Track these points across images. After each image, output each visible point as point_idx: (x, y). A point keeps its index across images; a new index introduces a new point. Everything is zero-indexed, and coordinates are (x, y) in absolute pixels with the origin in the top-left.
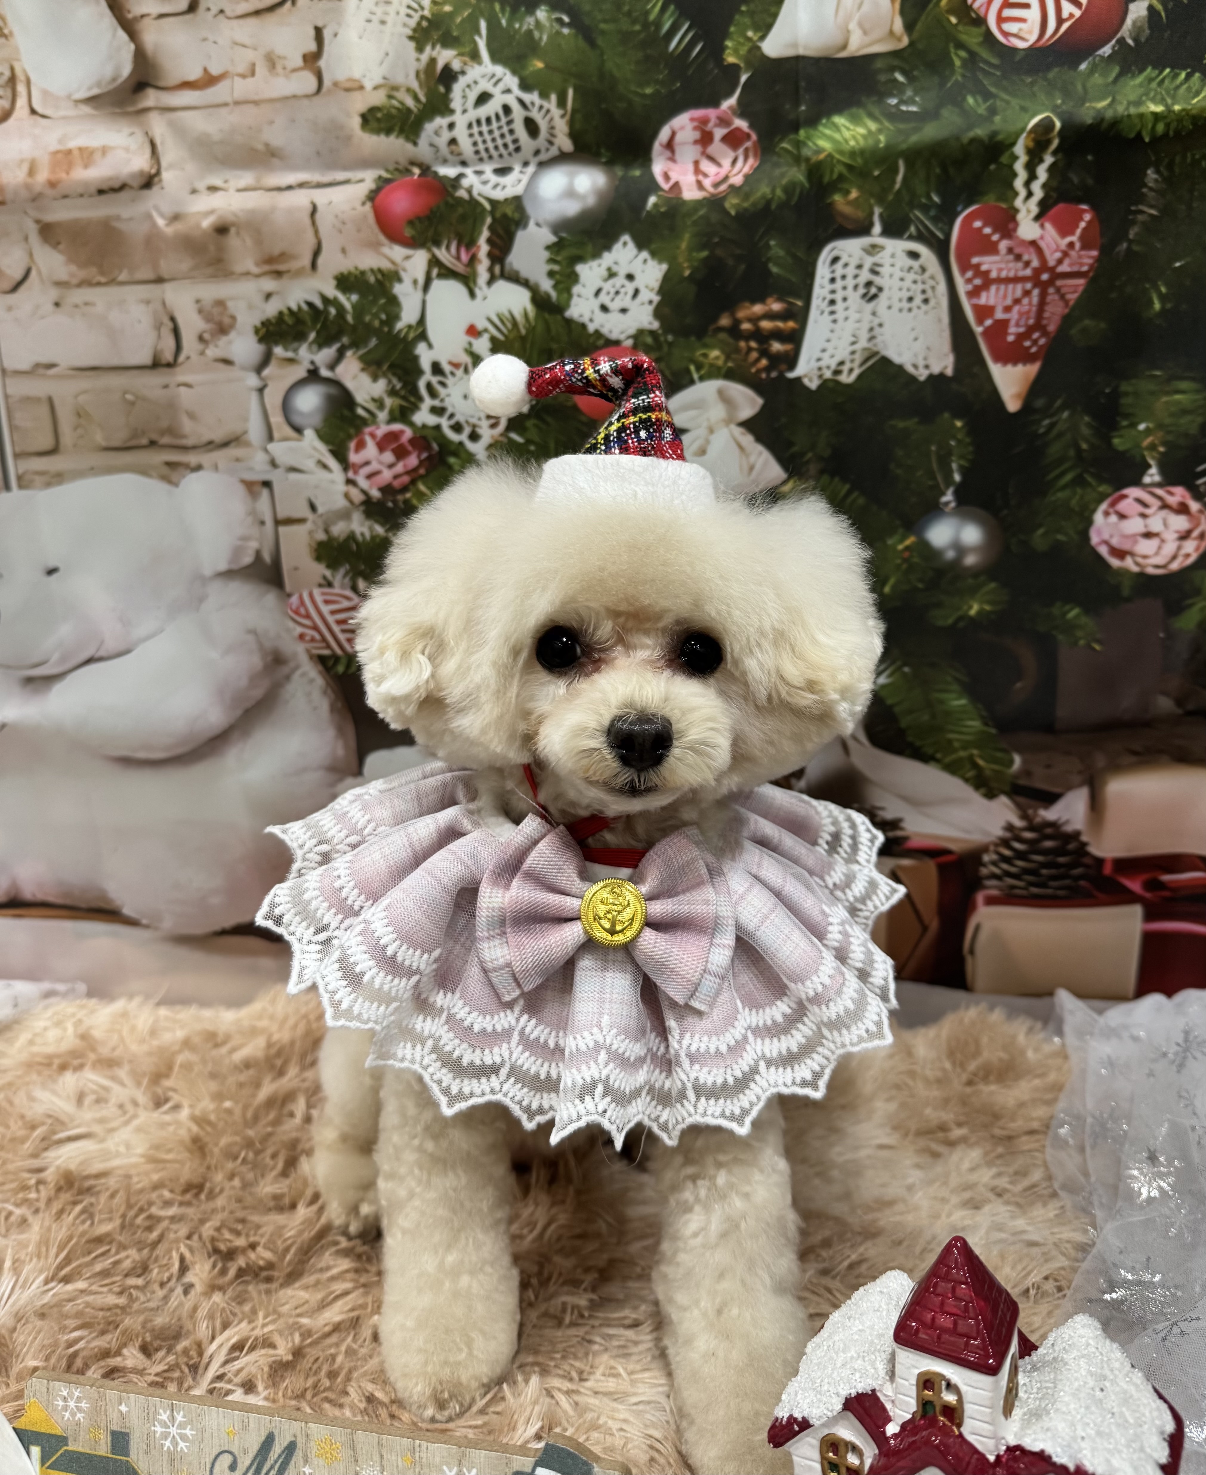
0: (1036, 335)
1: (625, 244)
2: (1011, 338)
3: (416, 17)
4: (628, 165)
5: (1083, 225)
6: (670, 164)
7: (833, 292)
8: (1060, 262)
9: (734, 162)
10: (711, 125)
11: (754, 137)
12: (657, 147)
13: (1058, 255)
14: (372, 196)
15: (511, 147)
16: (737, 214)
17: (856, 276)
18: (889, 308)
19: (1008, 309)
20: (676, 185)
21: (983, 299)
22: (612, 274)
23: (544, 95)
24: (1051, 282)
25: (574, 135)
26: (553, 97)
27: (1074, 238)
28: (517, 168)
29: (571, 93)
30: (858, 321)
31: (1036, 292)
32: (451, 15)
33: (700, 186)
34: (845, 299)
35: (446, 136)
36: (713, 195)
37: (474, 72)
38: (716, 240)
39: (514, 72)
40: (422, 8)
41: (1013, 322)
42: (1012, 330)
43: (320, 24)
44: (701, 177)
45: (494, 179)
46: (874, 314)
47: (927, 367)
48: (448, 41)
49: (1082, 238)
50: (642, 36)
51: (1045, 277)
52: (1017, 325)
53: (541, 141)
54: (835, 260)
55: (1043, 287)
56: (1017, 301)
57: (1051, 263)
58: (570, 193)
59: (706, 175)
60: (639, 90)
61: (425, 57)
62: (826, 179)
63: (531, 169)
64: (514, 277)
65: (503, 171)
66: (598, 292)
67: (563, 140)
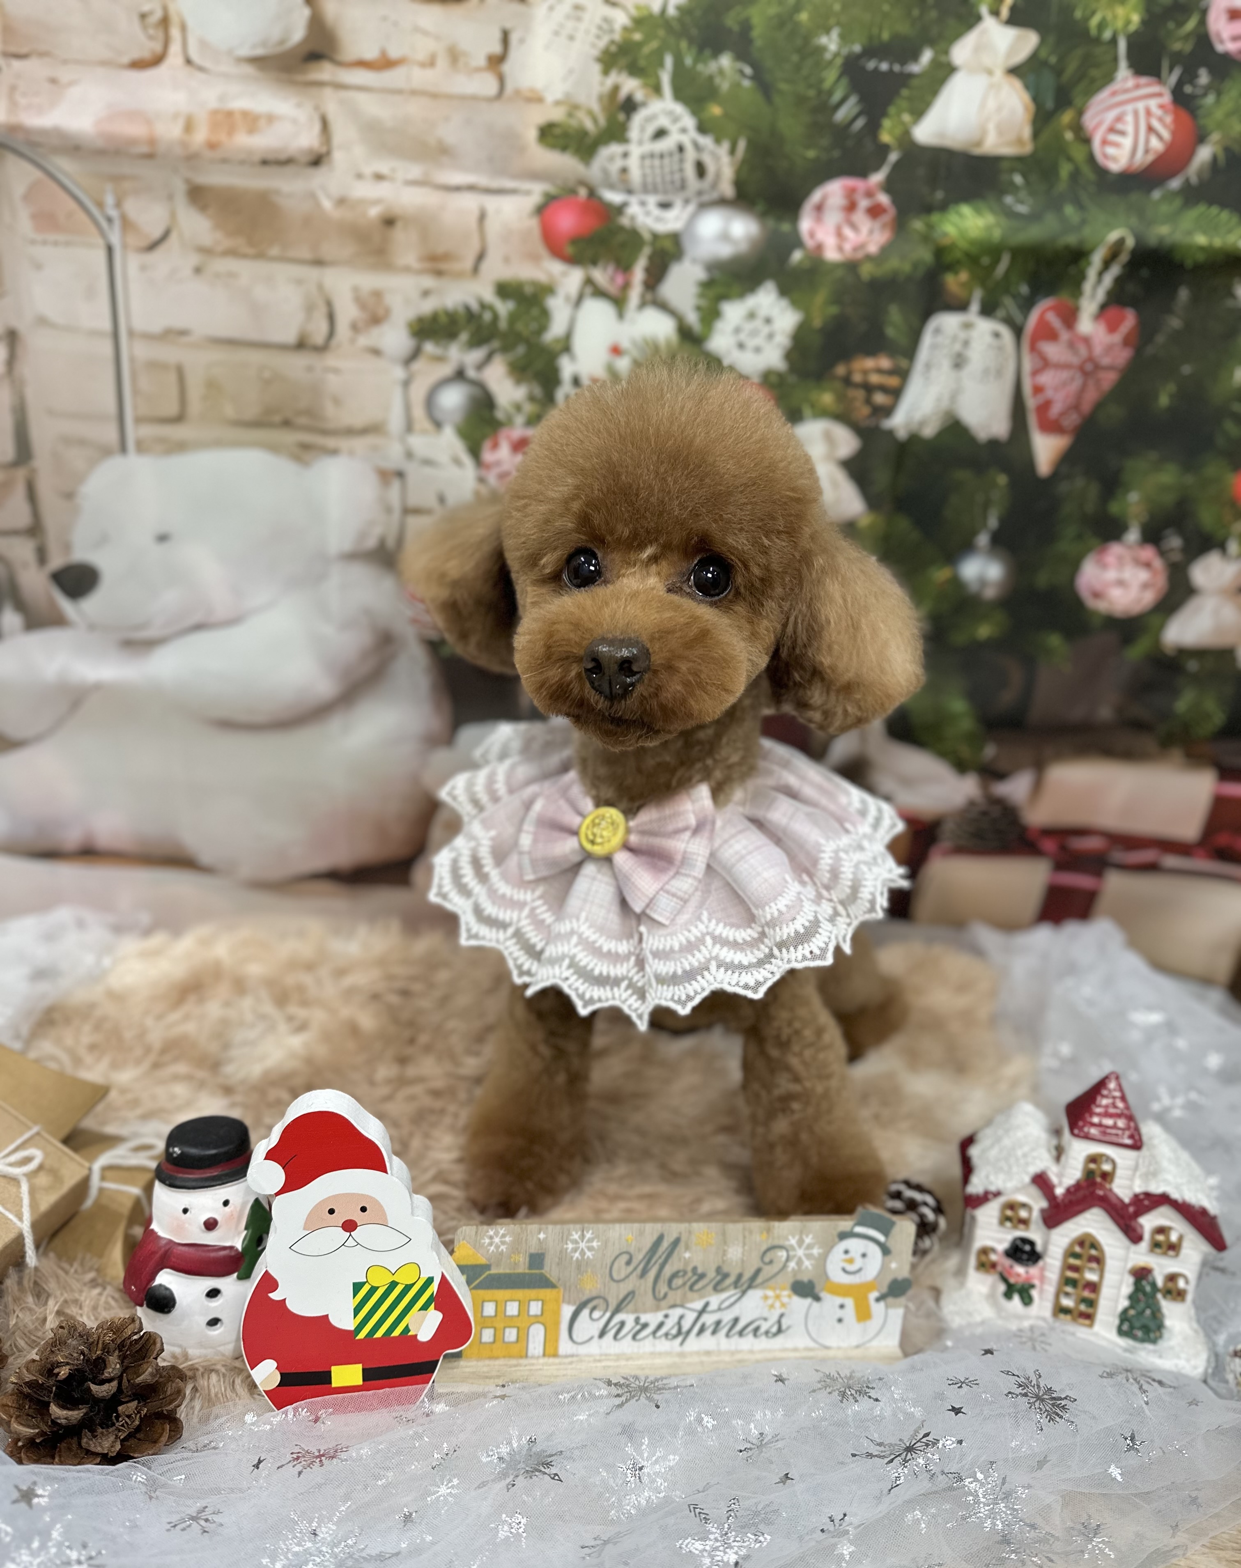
1: (768, 289)
3: (606, 40)
4: (779, 218)
6: (815, 224)
8: (1102, 356)
9: (872, 231)
10: (857, 195)
11: (892, 212)
12: (807, 206)
13: (1102, 350)
14: (541, 210)
15: (678, 184)
16: (869, 280)
18: (969, 376)
19: (1055, 390)
20: (820, 245)
21: (1040, 379)
22: (752, 316)
24: (1092, 372)
25: (736, 184)
26: (726, 145)
27: (1117, 337)
28: (679, 205)
29: (742, 142)
30: (945, 385)
31: (1079, 379)
32: (640, 44)
33: (840, 249)
35: (619, 163)
36: (850, 260)
37: (656, 106)
38: (847, 299)
39: (693, 114)
40: (613, 32)
41: (1058, 401)
42: (1057, 406)
43: (507, 27)
44: (841, 241)
45: (656, 212)
46: (957, 380)
47: (986, 431)
48: (633, 70)
49: (1123, 337)
51: (1089, 367)
53: (706, 184)
55: (1086, 375)
56: (1063, 384)
57: (1096, 356)
59: (845, 240)
60: (802, 152)
61: (610, 82)
62: (946, 261)
64: (663, 306)
65: (665, 206)
66: (737, 330)
67: (727, 189)
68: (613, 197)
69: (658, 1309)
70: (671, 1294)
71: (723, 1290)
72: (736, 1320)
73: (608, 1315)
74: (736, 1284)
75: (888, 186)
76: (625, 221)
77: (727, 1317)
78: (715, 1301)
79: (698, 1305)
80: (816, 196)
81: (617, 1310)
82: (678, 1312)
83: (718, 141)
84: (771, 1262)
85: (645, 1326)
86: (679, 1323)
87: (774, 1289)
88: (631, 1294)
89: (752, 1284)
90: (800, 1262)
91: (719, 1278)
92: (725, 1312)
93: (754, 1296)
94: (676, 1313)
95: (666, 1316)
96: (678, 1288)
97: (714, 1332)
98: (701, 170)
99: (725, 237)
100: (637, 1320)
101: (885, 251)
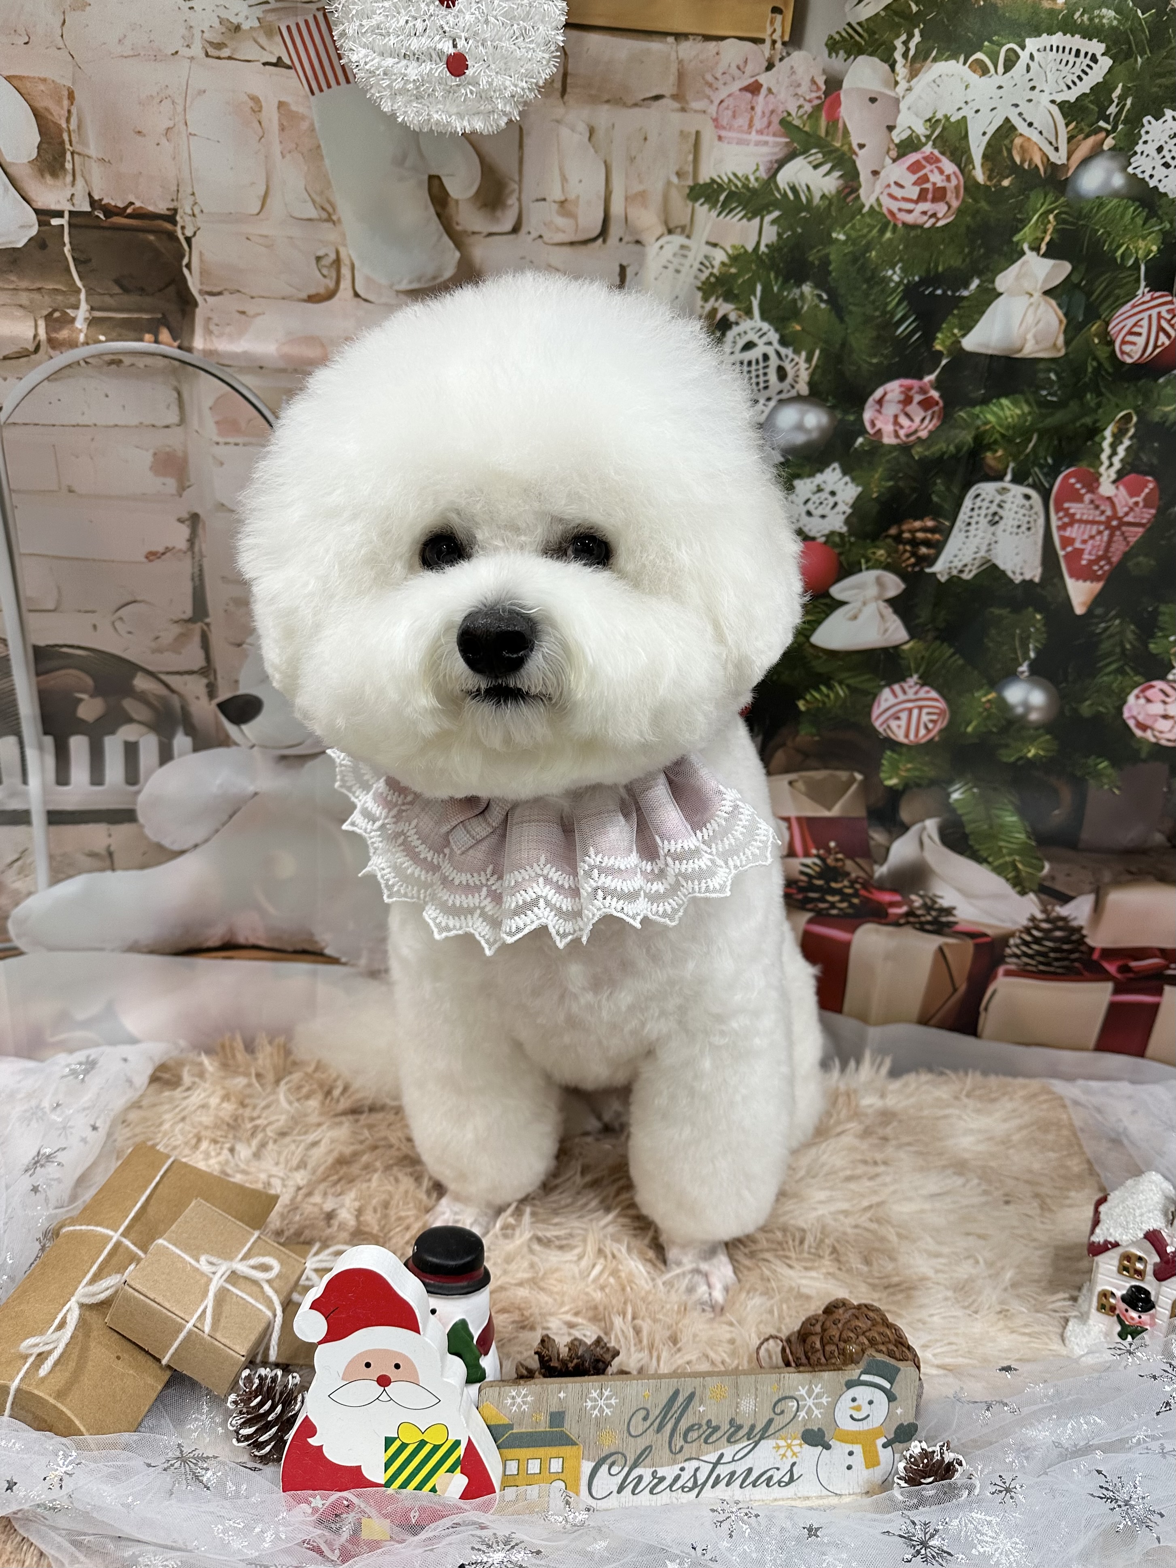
0: (1102, 563)
1: (834, 469)
2: (1084, 562)
3: (707, 273)
4: (846, 412)
5: (1147, 490)
6: (877, 414)
7: (971, 517)
8: (1127, 514)
9: (923, 420)
10: (913, 391)
11: (941, 404)
12: (871, 400)
13: (1126, 509)
15: (762, 385)
16: (920, 459)
17: (988, 508)
18: (1004, 531)
19: (1084, 542)
20: (879, 431)
21: (1069, 533)
22: (819, 490)
23: (797, 352)
24: (1118, 527)
25: (811, 384)
26: (804, 354)
27: (1139, 499)
28: (762, 401)
29: (817, 353)
30: (983, 538)
31: (1106, 533)
32: (735, 276)
33: (897, 435)
34: (977, 523)
36: (905, 443)
37: (746, 324)
38: (901, 475)
39: (777, 330)
40: (713, 267)
41: (1087, 552)
42: (1086, 556)
43: (625, 264)
44: (897, 428)
46: (993, 534)
47: (1022, 574)
48: (729, 296)
49: (1145, 500)
50: (880, 320)
51: (1114, 523)
52: (1090, 554)
53: (786, 385)
54: (978, 496)
55: (1113, 530)
56: (1092, 537)
57: (1120, 514)
58: (800, 427)
59: (902, 427)
60: (868, 359)
61: (708, 306)
62: (985, 442)
63: (772, 404)
66: (807, 502)
67: (804, 389)
75: (940, 385)
80: (879, 393)
82: (693, 1464)
101: (934, 435)
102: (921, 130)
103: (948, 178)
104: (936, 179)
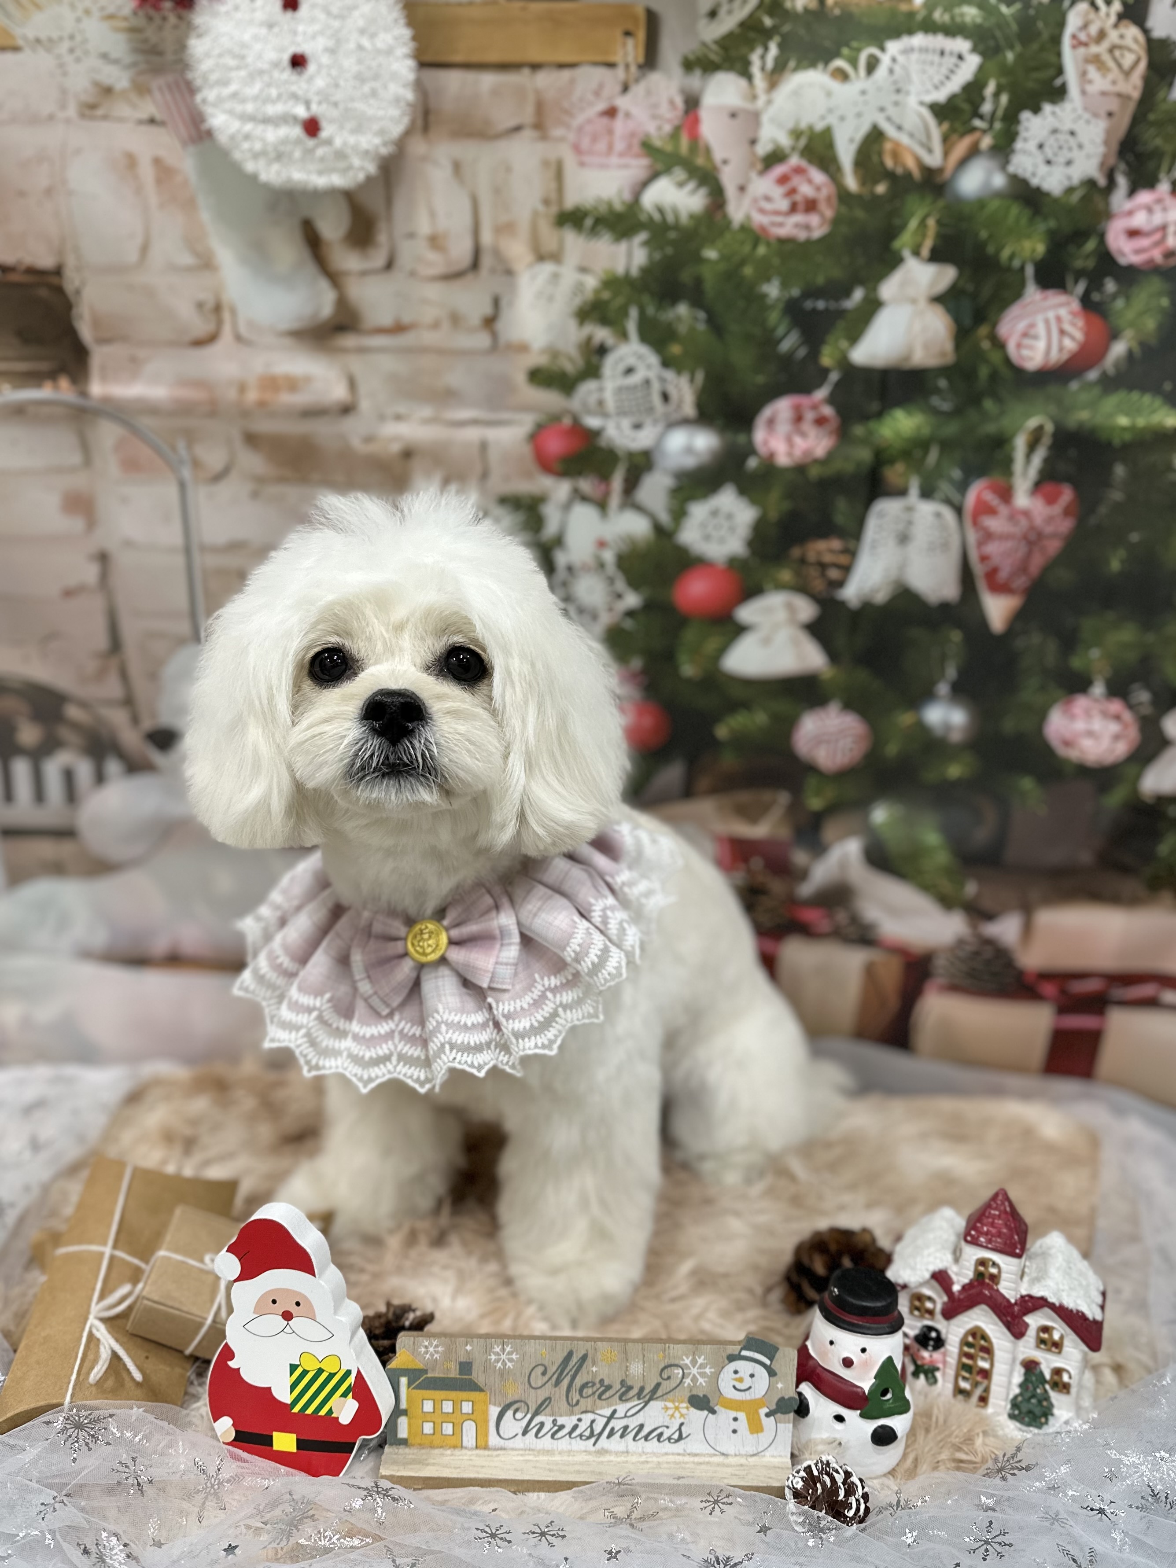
0: (1023, 579)
1: (729, 491)
2: (1003, 576)
3: (580, 301)
4: (735, 431)
5: (1065, 499)
6: (768, 435)
7: (876, 538)
8: (1045, 526)
9: (819, 438)
10: (804, 409)
11: (836, 420)
13: (1044, 521)
14: (533, 437)
16: (817, 479)
17: (893, 528)
18: (915, 550)
19: (1002, 557)
20: (772, 453)
21: (986, 549)
22: (715, 514)
24: (1037, 541)
25: (698, 406)
26: (686, 376)
27: (1057, 510)
28: (649, 425)
29: (700, 374)
30: (892, 558)
31: (1024, 548)
32: (609, 301)
33: (791, 455)
34: (884, 544)
35: (596, 397)
36: (801, 464)
37: (624, 350)
38: (798, 496)
39: (657, 352)
40: (585, 293)
41: (1004, 568)
42: (1004, 573)
43: (498, 294)
44: (792, 448)
45: (631, 431)
46: (904, 554)
47: (938, 596)
48: (604, 321)
49: (1064, 509)
50: (761, 337)
51: (1032, 537)
52: (1008, 569)
53: (671, 408)
54: (880, 514)
55: (1032, 544)
57: (1038, 527)
59: (796, 446)
60: (753, 378)
61: (585, 333)
62: (885, 457)
63: (660, 427)
64: (639, 508)
65: (637, 426)
66: (703, 525)
67: (689, 409)
68: (592, 422)
69: (572, 1413)
70: (582, 1401)
71: (627, 1400)
72: (641, 1427)
73: (529, 1416)
74: (639, 1395)
75: (831, 400)
76: (603, 442)
77: (633, 1423)
78: (622, 1409)
79: (607, 1412)
80: (767, 412)
81: (536, 1413)
82: (590, 1417)
83: (679, 372)
84: (669, 1378)
85: (562, 1427)
86: (591, 1426)
87: (673, 1401)
88: (549, 1399)
89: (653, 1395)
90: (694, 1379)
91: (624, 1389)
92: (631, 1419)
93: (655, 1406)
94: (587, 1418)
95: (580, 1420)
96: (587, 1397)
97: (622, 1436)
98: (665, 397)
99: (689, 450)
100: (554, 1422)
101: (831, 456)
102: (785, 141)
103: (818, 189)
104: (806, 190)
